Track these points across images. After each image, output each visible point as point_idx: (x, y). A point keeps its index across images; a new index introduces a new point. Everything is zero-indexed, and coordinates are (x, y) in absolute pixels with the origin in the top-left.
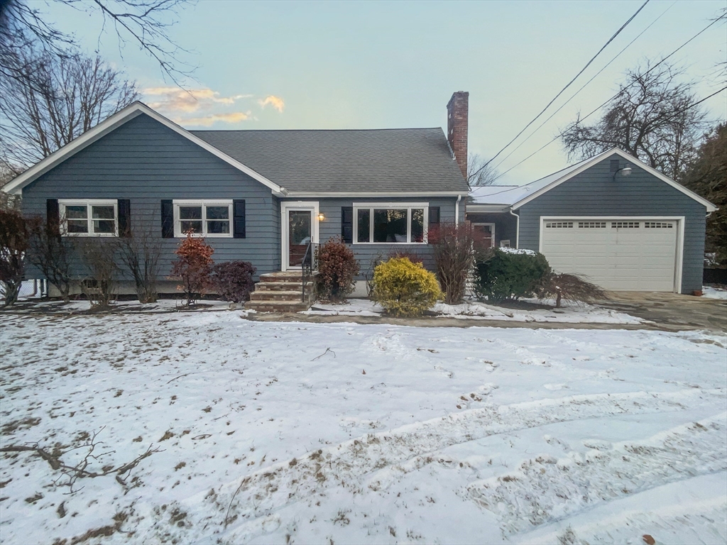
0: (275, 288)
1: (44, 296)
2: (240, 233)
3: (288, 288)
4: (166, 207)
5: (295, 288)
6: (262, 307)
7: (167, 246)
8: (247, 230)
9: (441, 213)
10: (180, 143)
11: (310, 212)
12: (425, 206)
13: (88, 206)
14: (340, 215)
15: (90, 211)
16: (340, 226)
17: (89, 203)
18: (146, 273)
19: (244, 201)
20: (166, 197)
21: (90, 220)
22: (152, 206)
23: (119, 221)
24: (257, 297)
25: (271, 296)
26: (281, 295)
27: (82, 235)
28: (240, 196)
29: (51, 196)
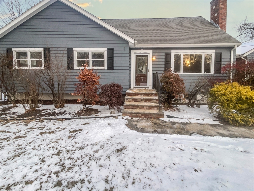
0: (137, 100)
1: (6, 100)
2: (111, 67)
3: (146, 100)
4: (70, 52)
5: (150, 100)
6: (134, 115)
7: (70, 74)
8: (114, 65)
9: (222, 56)
10: (77, 16)
11: (147, 56)
12: (212, 53)
13: (28, 52)
14: (164, 57)
15: (29, 55)
16: (164, 63)
17: (28, 50)
18: (59, 89)
19: (113, 49)
20: (70, 46)
21: (29, 60)
22: (62, 52)
23: (44, 60)
24: (128, 107)
25: (137, 107)
26: (143, 106)
27: (25, 68)
28: (111, 46)
29: (9, 47)
